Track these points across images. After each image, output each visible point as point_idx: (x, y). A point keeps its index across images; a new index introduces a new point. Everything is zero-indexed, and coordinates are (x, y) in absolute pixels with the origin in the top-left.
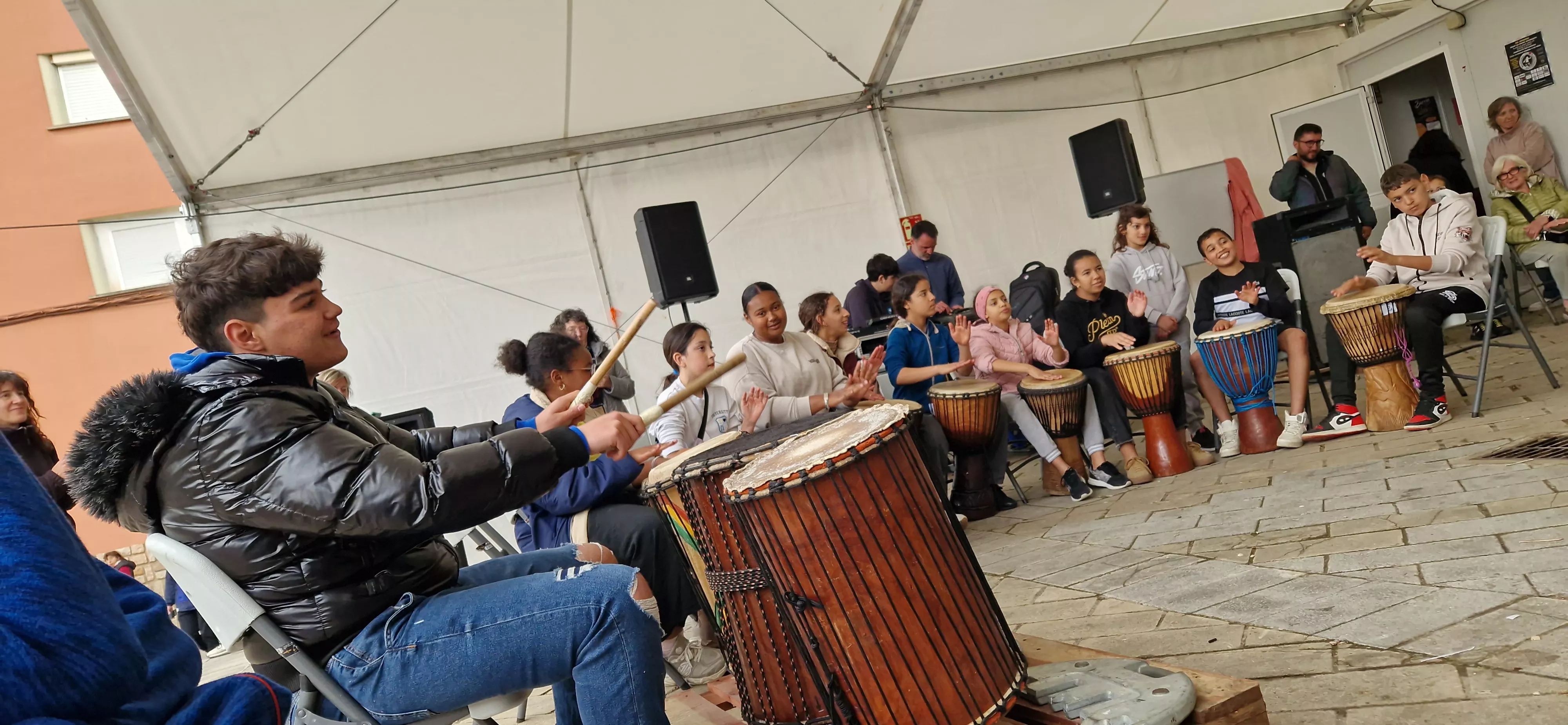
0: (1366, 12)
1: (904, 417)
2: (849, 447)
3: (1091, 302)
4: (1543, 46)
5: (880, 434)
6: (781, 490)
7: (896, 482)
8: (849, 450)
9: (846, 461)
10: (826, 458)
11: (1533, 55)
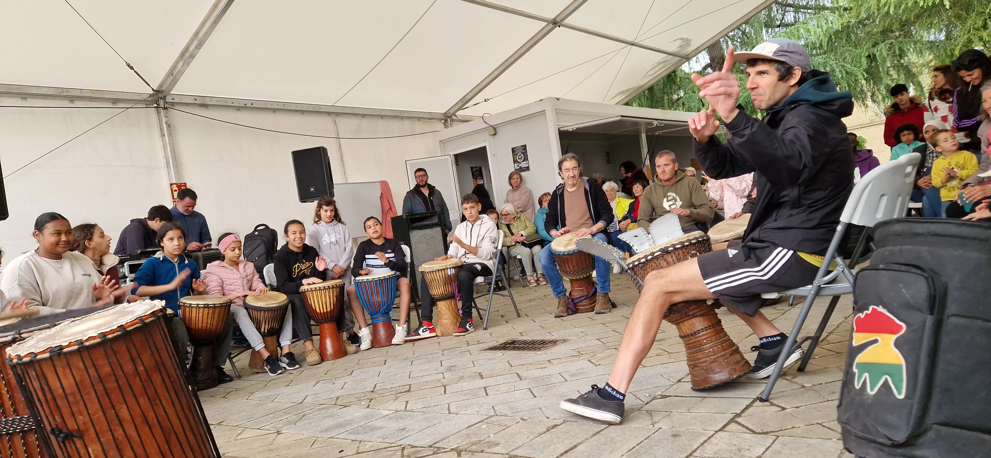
0: (454, 117)
1: (161, 308)
2: (119, 325)
3: (297, 253)
4: (526, 152)
5: (143, 318)
6: (60, 354)
7: (151, 350)
8: (118, 327)
9: (115, 334)
10: (100, 332)
11: (522, 155)
